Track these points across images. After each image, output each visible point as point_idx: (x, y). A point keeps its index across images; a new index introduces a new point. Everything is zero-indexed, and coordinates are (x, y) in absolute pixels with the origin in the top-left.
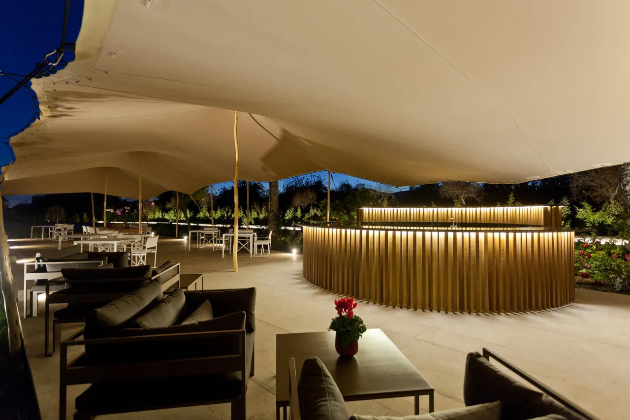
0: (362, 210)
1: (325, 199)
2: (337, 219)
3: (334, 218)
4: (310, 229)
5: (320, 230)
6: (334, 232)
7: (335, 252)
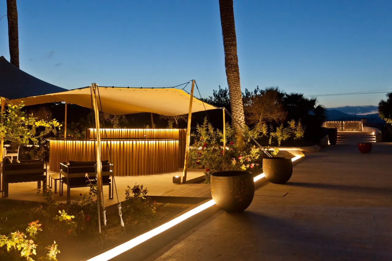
0: (90, 130)
1: (63, 122)
2: (72, 136)
3: (69, 136)
4: (55, 142)
5: (61, 142)
6: (69, 142)
7: (70, 153)
